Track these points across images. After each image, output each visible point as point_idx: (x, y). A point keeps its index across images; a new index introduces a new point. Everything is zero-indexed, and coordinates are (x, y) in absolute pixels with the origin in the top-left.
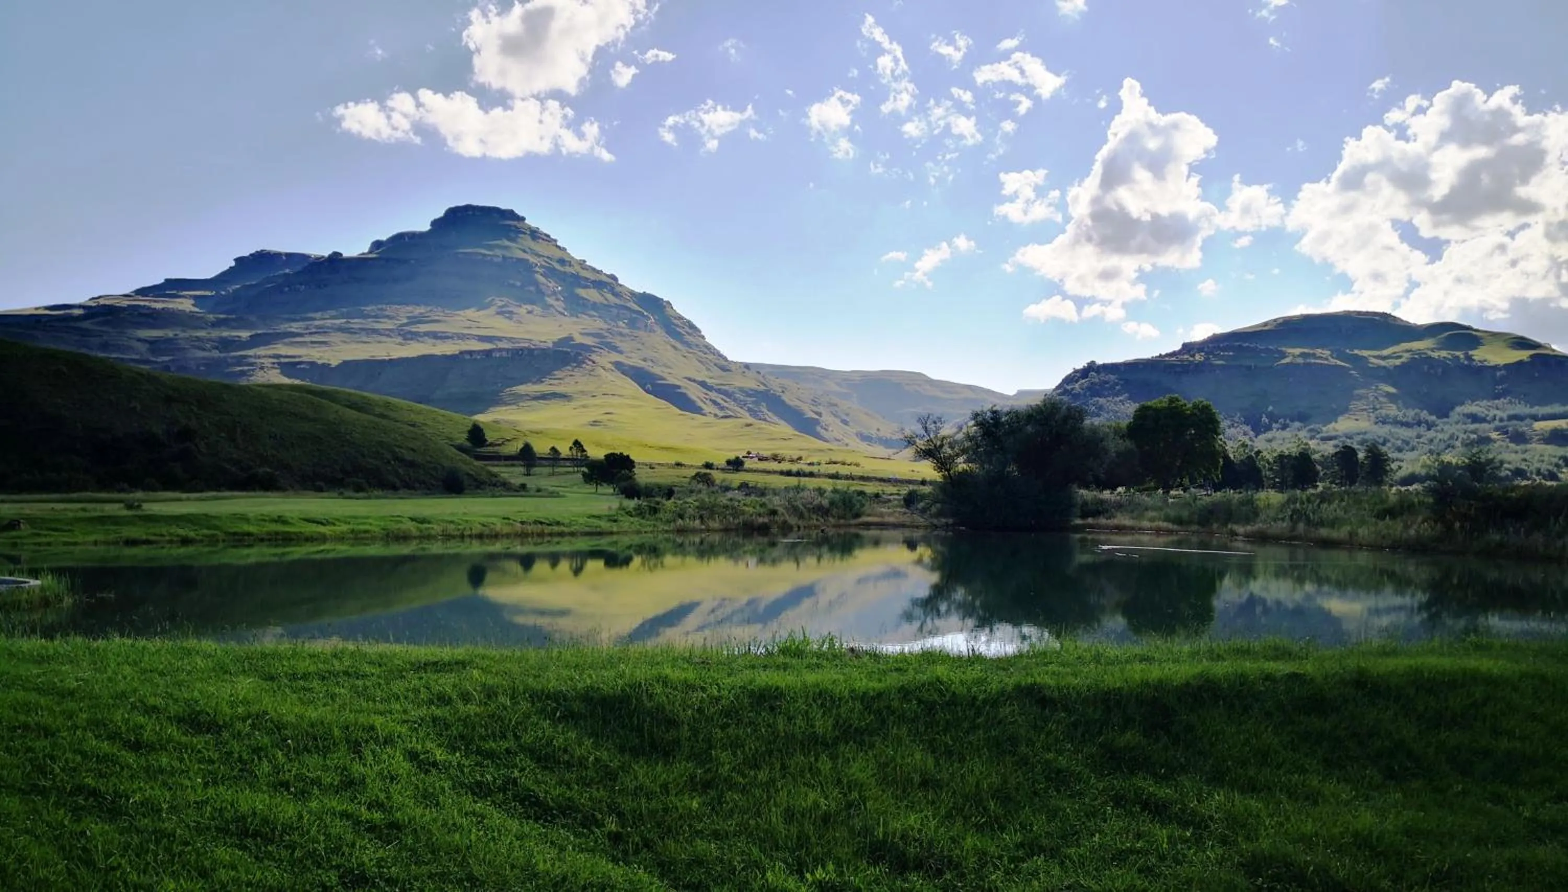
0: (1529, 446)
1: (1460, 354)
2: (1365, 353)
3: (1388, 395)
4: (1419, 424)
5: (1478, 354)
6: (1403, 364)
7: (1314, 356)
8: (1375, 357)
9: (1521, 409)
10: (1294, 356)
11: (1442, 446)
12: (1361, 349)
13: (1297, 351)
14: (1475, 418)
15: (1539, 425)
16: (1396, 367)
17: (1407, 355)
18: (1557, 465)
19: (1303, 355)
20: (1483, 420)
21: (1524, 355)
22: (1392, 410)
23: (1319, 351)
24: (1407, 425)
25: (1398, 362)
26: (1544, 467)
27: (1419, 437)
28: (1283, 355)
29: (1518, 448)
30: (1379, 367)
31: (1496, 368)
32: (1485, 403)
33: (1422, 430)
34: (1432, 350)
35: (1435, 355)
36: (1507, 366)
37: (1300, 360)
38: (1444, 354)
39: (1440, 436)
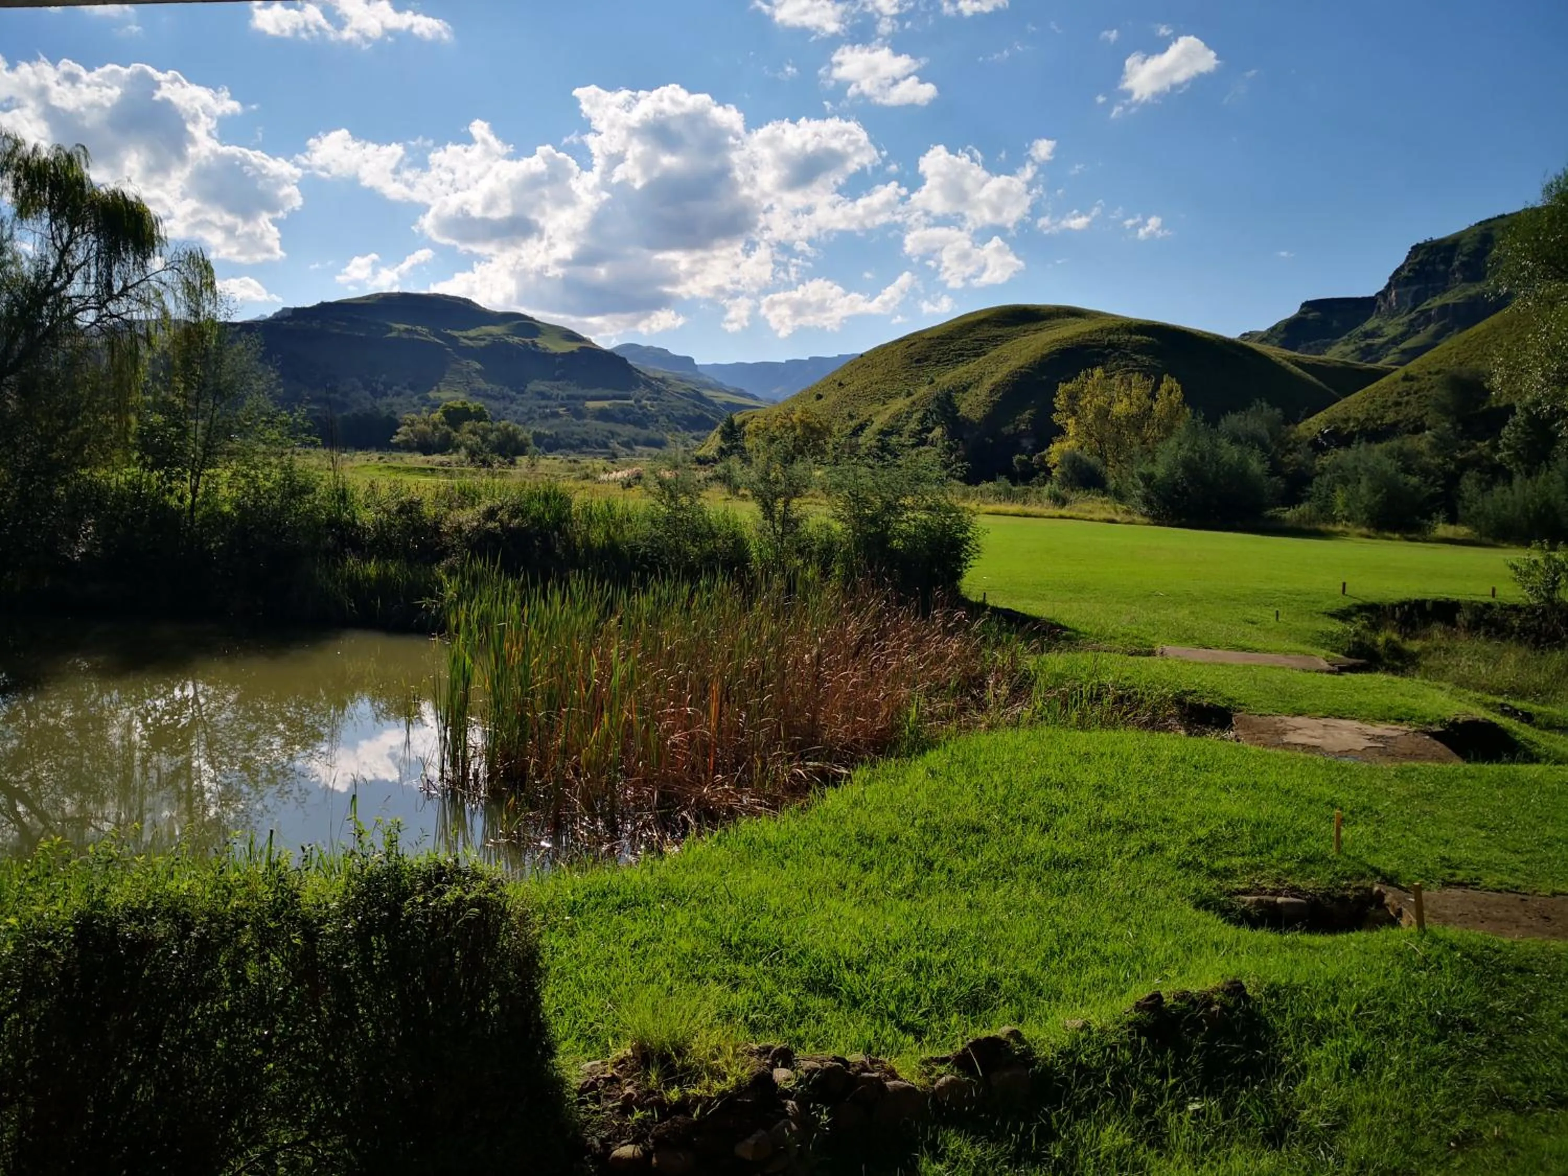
0: (586, 421)
1: (528, 340)
2: (456, 333)
3: (477, 371)
4: (504, 398)
5: (541, 342)
6: (486, 346)
7: (416, 332)
8: (465, 338)
9: (574, 390)
10: (399, 330)
11: (526, 417)
12: (452, 329)
13: (402, 327)
14: (543, 396)
15: (591, 404)
16: (481, 348)
17: (489, 338)
18: (607, 437)
19: (406, 330)
20: (549, 398)
21: (573, 347)
22: (481, 384)
23: (419, 328)
24: (494, 398)
25: (482, 343)
26: (600, 438)
27: (505, 409)
28: (391, 330)
29: (580, 422)
30: (468, 347)
31: (555, 355)
32: (547, 383)
33: (507, 403)
34: (508, 335)
35: (510, 340)
36: (563, 355)
37: (405, 336)
38: (516, 339)
39: (521, 408)
